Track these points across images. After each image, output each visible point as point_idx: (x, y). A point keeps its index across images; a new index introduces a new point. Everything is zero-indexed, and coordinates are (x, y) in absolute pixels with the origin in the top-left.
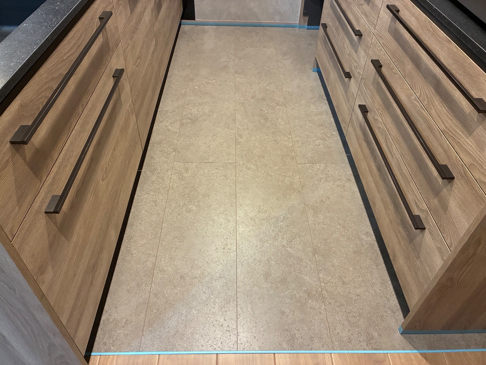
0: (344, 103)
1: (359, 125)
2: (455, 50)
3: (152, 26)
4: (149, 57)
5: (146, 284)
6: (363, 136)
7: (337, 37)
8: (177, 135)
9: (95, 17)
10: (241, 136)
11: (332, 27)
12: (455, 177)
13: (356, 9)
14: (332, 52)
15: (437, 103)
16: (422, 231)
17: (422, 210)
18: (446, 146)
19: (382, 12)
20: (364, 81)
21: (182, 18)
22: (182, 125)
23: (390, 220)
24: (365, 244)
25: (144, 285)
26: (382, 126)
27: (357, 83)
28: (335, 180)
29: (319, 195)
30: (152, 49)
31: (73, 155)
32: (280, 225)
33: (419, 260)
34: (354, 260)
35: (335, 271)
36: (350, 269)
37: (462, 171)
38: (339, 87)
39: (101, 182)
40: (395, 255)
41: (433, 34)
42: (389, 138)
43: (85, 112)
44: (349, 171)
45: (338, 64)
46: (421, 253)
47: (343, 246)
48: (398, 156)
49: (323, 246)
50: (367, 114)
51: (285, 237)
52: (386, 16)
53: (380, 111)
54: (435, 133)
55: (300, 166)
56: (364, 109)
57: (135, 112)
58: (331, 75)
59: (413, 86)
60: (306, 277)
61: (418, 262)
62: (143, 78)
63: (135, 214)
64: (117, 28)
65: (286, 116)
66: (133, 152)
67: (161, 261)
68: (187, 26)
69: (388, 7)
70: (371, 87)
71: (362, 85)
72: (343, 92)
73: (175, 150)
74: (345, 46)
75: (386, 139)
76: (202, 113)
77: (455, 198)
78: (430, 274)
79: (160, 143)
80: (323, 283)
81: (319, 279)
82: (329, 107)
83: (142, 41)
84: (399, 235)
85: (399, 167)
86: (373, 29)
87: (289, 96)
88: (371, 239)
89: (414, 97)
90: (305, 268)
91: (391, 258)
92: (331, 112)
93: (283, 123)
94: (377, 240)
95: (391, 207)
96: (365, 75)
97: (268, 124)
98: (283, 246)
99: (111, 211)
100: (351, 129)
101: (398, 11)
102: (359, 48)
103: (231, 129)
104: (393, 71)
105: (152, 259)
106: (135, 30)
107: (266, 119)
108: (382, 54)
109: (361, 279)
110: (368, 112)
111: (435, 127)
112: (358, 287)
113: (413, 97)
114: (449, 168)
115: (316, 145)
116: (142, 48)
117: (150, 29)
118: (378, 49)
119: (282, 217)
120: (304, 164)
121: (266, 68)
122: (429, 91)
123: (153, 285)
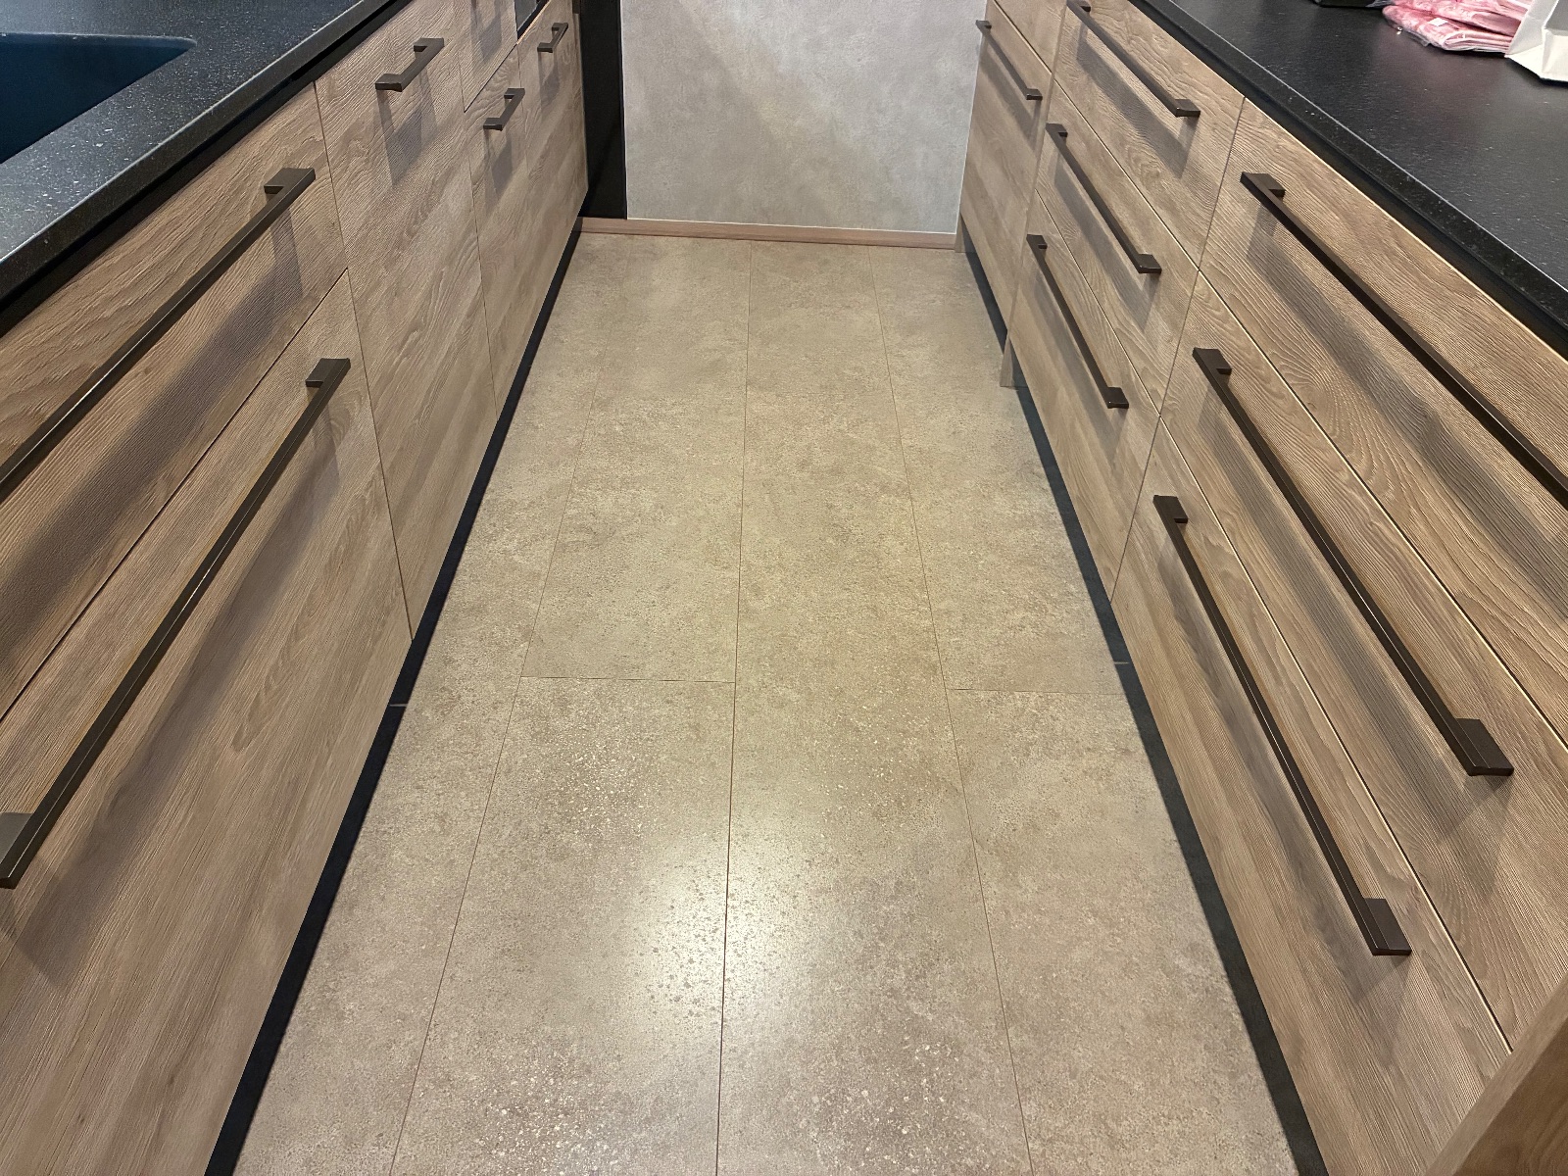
0: (1103, 487)
1: (1156, 565)
2: (1489, 317)
3: (474, 227)
4: (457, 324)
5: (381, 1135)
6: (1169, 602)
7: (1078, 279)
8: (541, 584)
9: (248, 184)
10: (758, 592)
11: (1062, 246)
12: (1515, 766)
13: (1137, 189)
14: (1062, 323)
15: (1430, 498)
16: (1400, 962)
17: (1394, 882)
18: (1472, 652)
19: (1225, 198)
20: (1170, 417)
21: (585, 212)
22: (561, 548)
23: (1278, 910)
24: (1187, 990)
25: (372, 1138)
26: (1237, 571)
27: (1147, 426)
28: (1078, 751)
29: (1023, 805)
30: (469, 301)
31: (110, 657)
32: (885, 912)
33: (1392, 1069)
34: (1149, 1049)
35: (1079, 1093)
36: (1136, 1087)
37: (1542, 748)
38: (1086, 434)
39: (229, 755)
40: (1298, 1042)
41: (1405, 264)
42: (1262, 614)
43: (180, 502)
44: (1126, 722)
45: (1084, 362)
46: (1397, 1044)
47: (1107, 994)
48: (1296, 676)
49: (1038, 996)
50: (1184, 528)
51: (900, 957)
52: (1239, 210)
53: (1227, 520)
54: (1429, 603)
55: (956, 699)
56: (1172, 513)
57: (392, 506)
58: (1059, 395)
59: (1339, 437)
60: (973, 1116)
61: (1388, 1079)
62: (429, 391)
63: (367, 863)
64: (334, 227)
65: (910, 529)
66: (375, 642)
67: (443, 1044)
68: (599, 236)
69: (1245, 180)
70: (1196, 438)
71: (1165, 434)
72: (1102, 452)
73: (528, 634)
74: (1106, 305)
75: (1252, 616)
76: (631, 510)
77: (1520, 846)
78: (1433, 1130)
79: (478, 610)
80: (1038, 1142)
81: (1022, 1122)
82: (1053, 500)
83: (431, 274)
84: (1311, 968)
85: (1304, 716)
86: (1196, 250)
87: (923, 464)
88: (1209, 971)
89: (1347, 477)
90: (971, 1078)
91: (1285, 1049)
92: (1059, 518)
93: (899, 549)
94: (1229, 975)
95: (1278, 859)
96: (1171, 399)
97: (851, 554)
98: (894, 992)
99: (266, 858)
100: (1128, 578)
101: (1280, 193)
102: (1153, 311)
103: (726, 568)
104: (1268, 386)
105: (412, 1037)
106: (405, 238)
107: (844, 537)
108: (1228, 331)
109: (1175, 1125)
110: (1185, 521)
111: (1429, 582)
112: (1166, 1159)
113: (1345, 477)
114: (1491, 732)
115: (1010, 628)
116: (428, 296)
117: (464, 238)
118: (1214, 316)
119: (892, 883)
120: (970, 690)
121: (847, 372)
122: (1401, 457)
123: (406, 1140)
